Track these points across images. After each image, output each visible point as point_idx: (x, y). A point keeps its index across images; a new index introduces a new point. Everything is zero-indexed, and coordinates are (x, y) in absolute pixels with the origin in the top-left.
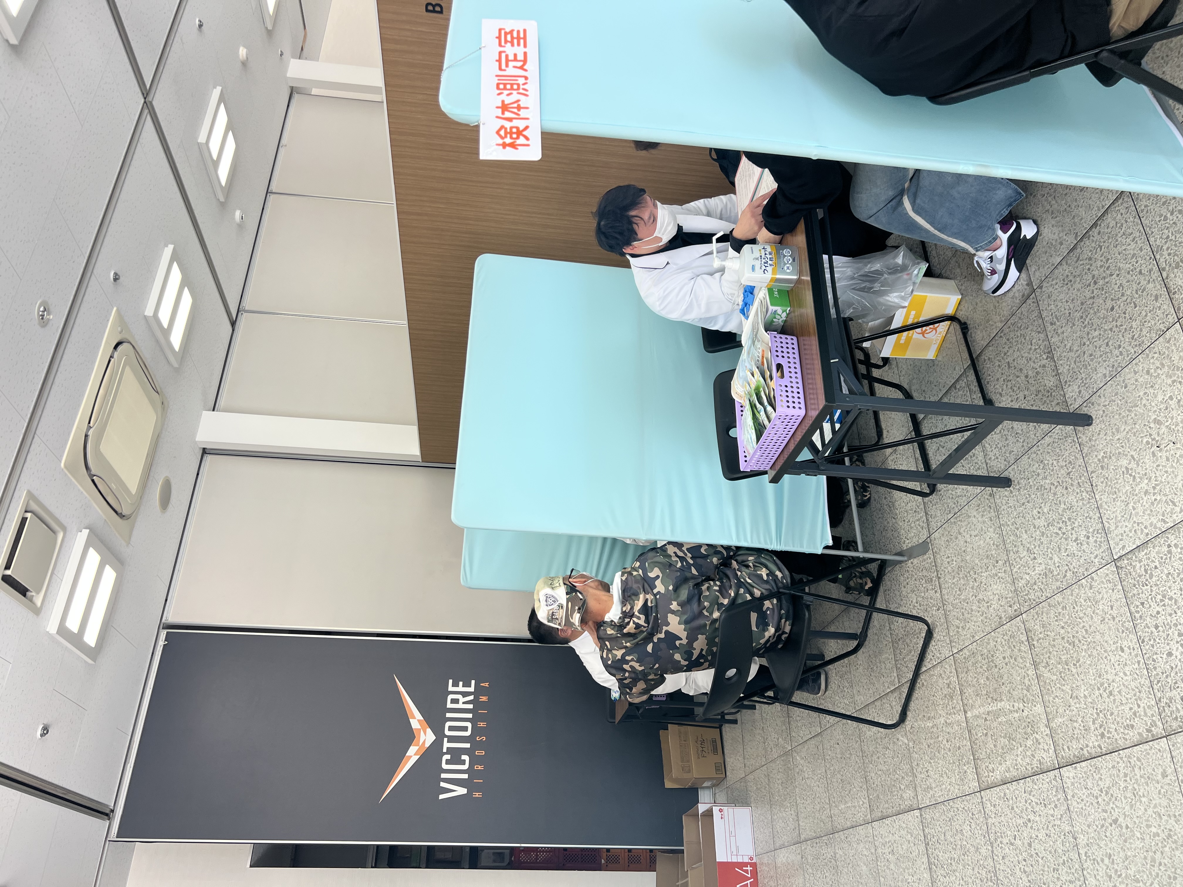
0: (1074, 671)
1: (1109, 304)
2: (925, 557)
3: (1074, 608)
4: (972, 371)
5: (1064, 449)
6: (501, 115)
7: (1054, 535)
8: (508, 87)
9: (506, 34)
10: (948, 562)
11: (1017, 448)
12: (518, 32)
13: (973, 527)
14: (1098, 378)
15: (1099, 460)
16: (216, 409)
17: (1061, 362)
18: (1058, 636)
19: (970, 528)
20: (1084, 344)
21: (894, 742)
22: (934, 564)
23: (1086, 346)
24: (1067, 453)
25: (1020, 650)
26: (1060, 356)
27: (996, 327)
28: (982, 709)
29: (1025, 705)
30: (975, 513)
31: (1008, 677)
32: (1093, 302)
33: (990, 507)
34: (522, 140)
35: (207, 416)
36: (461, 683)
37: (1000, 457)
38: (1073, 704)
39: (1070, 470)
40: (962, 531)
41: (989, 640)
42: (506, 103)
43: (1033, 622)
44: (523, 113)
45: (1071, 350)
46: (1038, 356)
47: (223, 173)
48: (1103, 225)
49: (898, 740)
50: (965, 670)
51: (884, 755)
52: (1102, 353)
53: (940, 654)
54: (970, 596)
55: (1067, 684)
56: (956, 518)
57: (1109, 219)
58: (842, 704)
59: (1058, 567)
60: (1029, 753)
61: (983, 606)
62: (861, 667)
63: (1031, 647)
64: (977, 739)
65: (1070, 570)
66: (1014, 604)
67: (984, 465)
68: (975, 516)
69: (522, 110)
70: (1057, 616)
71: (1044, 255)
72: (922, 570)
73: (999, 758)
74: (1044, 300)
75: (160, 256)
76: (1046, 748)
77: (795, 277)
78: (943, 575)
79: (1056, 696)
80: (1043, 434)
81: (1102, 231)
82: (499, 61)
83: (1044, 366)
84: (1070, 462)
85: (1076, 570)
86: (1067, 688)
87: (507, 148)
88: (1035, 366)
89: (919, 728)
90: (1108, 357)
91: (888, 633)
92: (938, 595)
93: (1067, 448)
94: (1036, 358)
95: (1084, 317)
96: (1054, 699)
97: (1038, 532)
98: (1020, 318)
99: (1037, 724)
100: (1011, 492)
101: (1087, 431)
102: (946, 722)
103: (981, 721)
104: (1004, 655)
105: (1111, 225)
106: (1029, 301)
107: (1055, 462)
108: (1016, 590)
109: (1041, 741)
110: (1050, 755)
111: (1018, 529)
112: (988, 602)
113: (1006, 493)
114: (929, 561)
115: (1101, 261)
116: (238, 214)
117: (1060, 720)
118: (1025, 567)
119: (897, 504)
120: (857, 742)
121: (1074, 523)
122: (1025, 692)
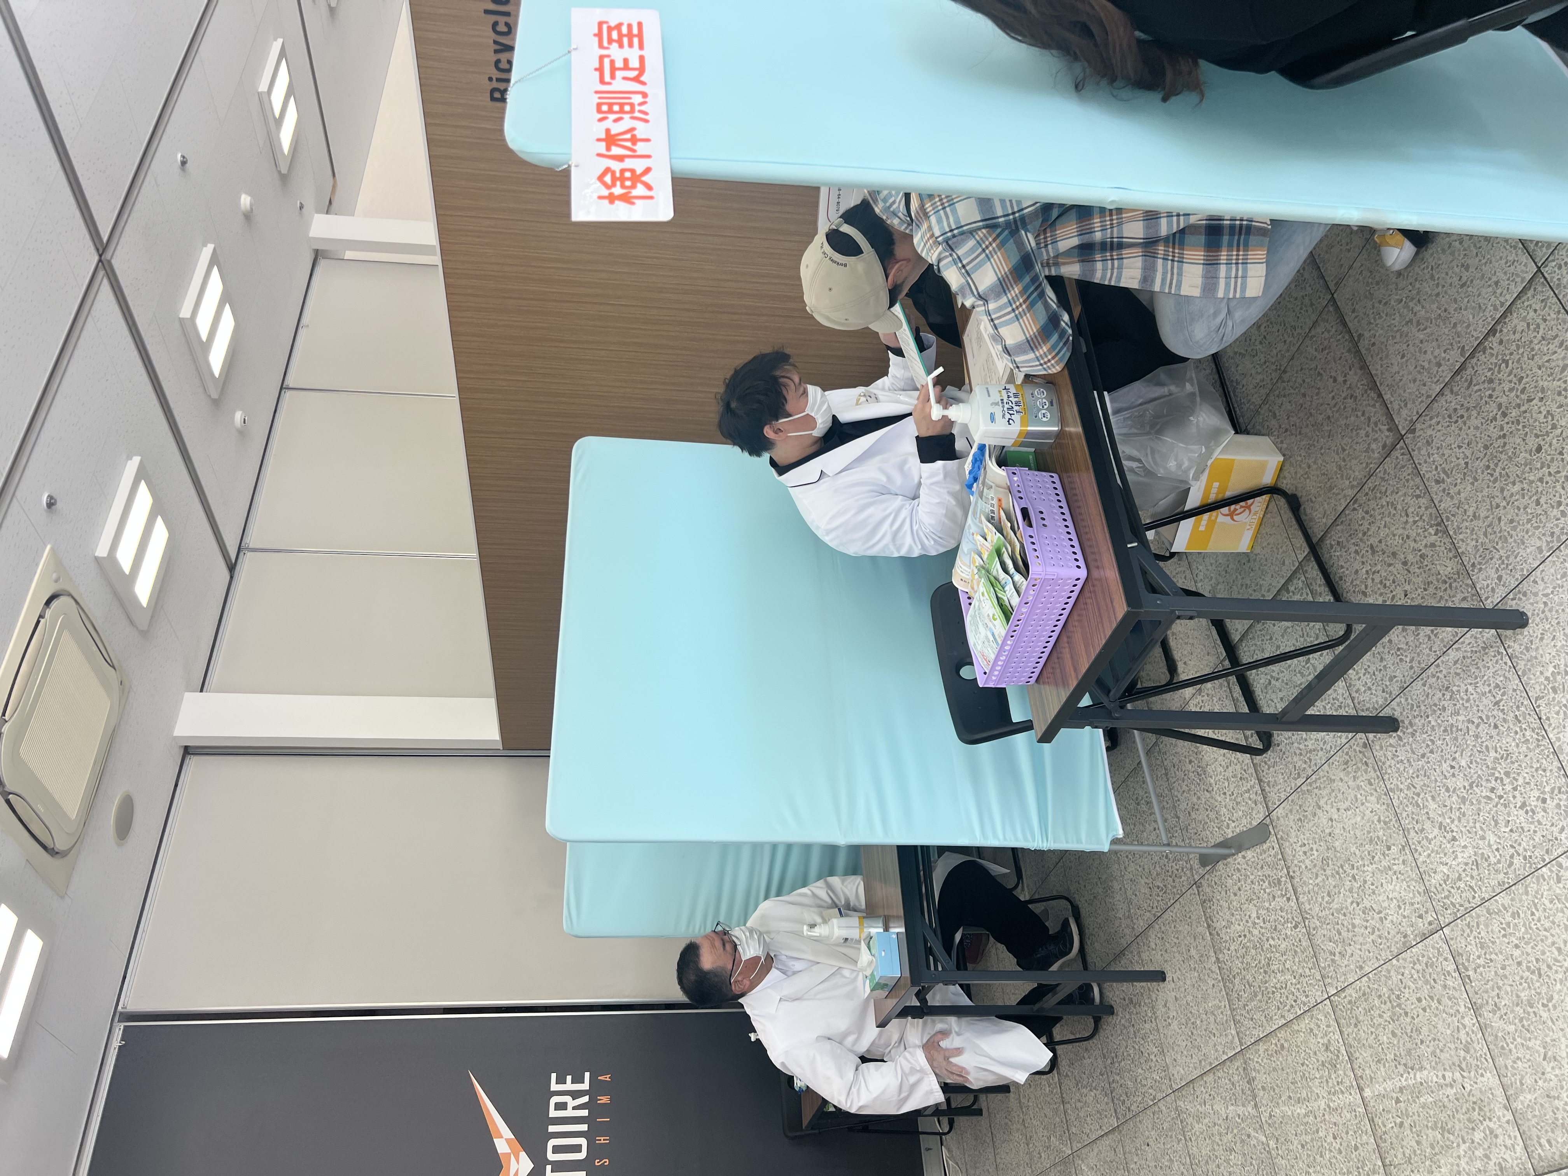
0: (1545, 1015)
1: (1532, 442)
2: (1265, 846)
3: (1533, 914)
4: (1313, 564)
5: (1484, 666)
6: (604, 152)
7: (1483, 800)
8: (616, 108)
9: (610, 29)
10: (1305, 853)
11: (1402, 672)
12: (630, 26)
13: (1340, 796)
14: (1529, 554)
15: (1547, 679)
16: (205, 689)
17: (1461, 537)
18: (1511, 961)
19: (1336, 797)
20: (1498, 506)
21: (1242, 1141)
22: (1280, 856)
23: (1501, 508)
24: (1490, 673)
25: (1445, 986)
26: (1459, 528)
27: (1345, 496)
28: (1389, 1083)
29: (1465, 1074)
30: (1342, 775)
31: (1430, 1031)
32: (1505, 444)
33: (1366, 764)
34: (640, 190)
35: (192, 700)
36: (569, 1078)
37: (1374, 688)
38: (1549, 1070)
39: (1498, 698)
40: (1322, 803)
41: (1389, 971)
42: (613, 132)
43: (1463, 941)
44: (641, 148)
45: (1475, 517)
46: (1420, 531)
47: (216, 359)
48: (1505, 330)
49: (1249, 1136)
50: (1353, 1021)
51: (1227, 1161)
52: (1530, 517)
53: (1307, 996)
54: (1348, 904)
55: (1536, 1039)
56: (1310, 784)
57: (1515, 321)
58: (1149, 1081)
59: (1497, 850)
60: (1479, 1153)
61: (1373, 919)
62: (1175, 1022)
63: (1465, 980)
64: (1385, 1133)
65: (1519, 855)
66: (1426, 912)
67: (1349, 701)
68: (1341, 780)
69: (639, 144)
70: (1504, 929)
71: (1412, 385)
72: (1262, 867)
73: (1428, 1163)
74: (1419, 449)
75: (121, 474)
76: (1509, 1143)
77: (1056, 429)
78: (1298, 873)
79: (1518, 1058)
80: (1445, 646)
81: (1505, 339)
82: (600, 70)
83: (1433, 545)
84: (1497, 686)
85: (1529, 853)
86: (1535, 1044)
87: (617, 202)
88: (1416, 546)
89: (1283, 1117)
90: (1541, 521)
91: (1215, 968)
92: (1293, 904)
93: (1490, 664)
94: (1418, 534)
95: (1492, 466)
96: (1515, 1062)
97: (1455, 798)
98: (1383, 479)
99: (1489, 1104)
100: (1400, 739)
101: (1520, 637)
102: (1329, 1106)
103: (1389, 1104)
104: (1418, 995)
105: (1519, 328)
106: (1396, 453)
107: (1470, 688)
108: (1427, 891)
109: (1499, 1131)
110: (1518, 1154)
111: (1418, 795)
112: (1380, 912)
113: (1392, 741)
114: (1272, 852)
115: (1510, 382)
116: (238, 416)
117: (1529, 1097)
118: (1437, 853)
119: (1209, 770)
120: (1179, 1141)
121: (1517, 780)
122: (1462, 1053)
